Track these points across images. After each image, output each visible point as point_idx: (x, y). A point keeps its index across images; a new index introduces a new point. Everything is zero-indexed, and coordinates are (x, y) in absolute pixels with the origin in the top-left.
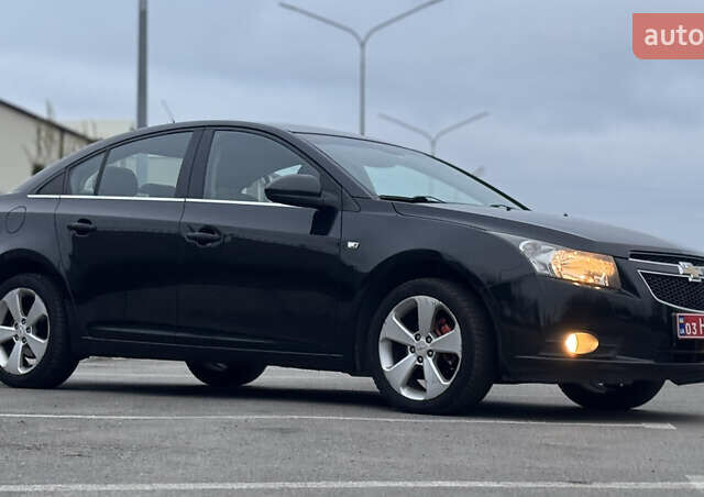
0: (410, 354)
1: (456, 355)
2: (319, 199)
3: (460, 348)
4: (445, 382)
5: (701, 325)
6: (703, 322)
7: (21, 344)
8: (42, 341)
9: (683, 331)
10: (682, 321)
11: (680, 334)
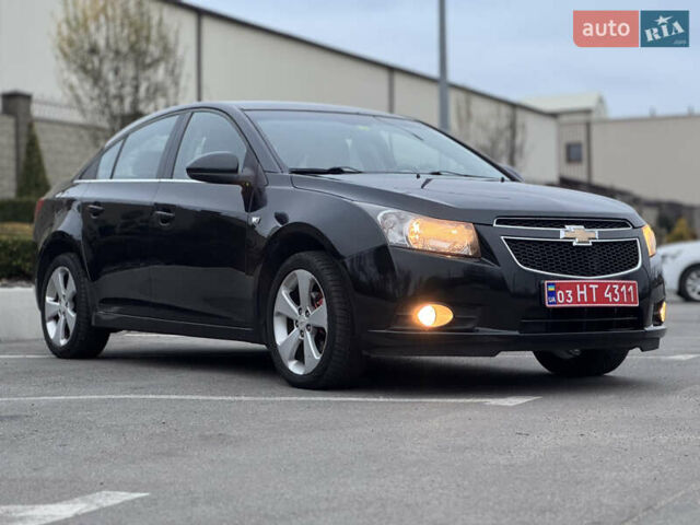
0: (296, 329)
1: (323, 329)
2: (235, 175)
3: (326, 323)
4: (317, 357)
5: (579, 293)
6: (582, 289)
7: (62, 318)
8: (73, 315)
9: (554, 300)
10: (552, 289)
11: (549, 302)
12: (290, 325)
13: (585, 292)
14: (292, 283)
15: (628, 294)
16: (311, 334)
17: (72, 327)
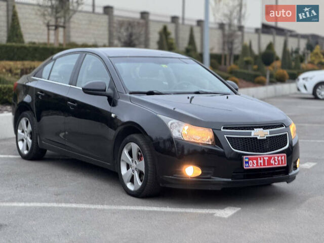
0: (130, 169)
3: (144, 170)
4: (140, 184)
5: (259, 161)
6: (260, 160)
7: (25, 141)
8: (30, 141)
9: (247, 165)
10: (247, 160)
11: (246, 167)
12: (128, 167)
13: (262, 161)
14: (129, 148)
15: (282, 160)
16: (137, 172)
17: (30, 147)
